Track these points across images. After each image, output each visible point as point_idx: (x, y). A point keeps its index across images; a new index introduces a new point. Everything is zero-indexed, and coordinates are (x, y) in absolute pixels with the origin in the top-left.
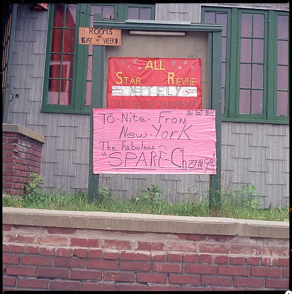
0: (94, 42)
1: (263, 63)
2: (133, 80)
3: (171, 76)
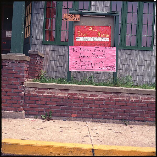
0: (69, 20)
1: (136, 24)
2: (84, 35)
3: (99, 33)
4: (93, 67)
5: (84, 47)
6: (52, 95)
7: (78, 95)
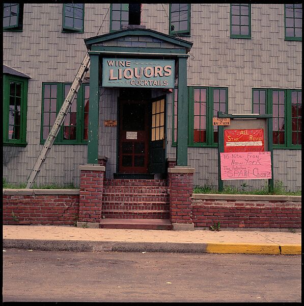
0: (219, 124)
1: (284, 117)
2: (235, 139)
3: (251, 137)
4: (247, 174)
5: (236, 153)
6: (219, 206)
7: (245, 205)
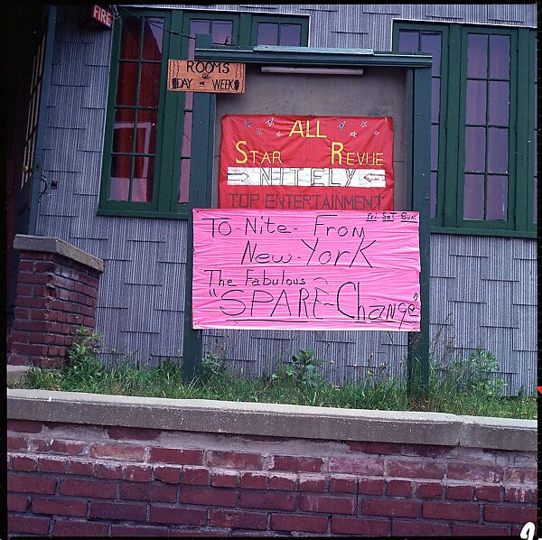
1: (507, 125)
2: (266, 157)
3: (336, 152)
4: (310, 308)
5: (266, 214)
6: (62, 459)
7: (210, 458)
